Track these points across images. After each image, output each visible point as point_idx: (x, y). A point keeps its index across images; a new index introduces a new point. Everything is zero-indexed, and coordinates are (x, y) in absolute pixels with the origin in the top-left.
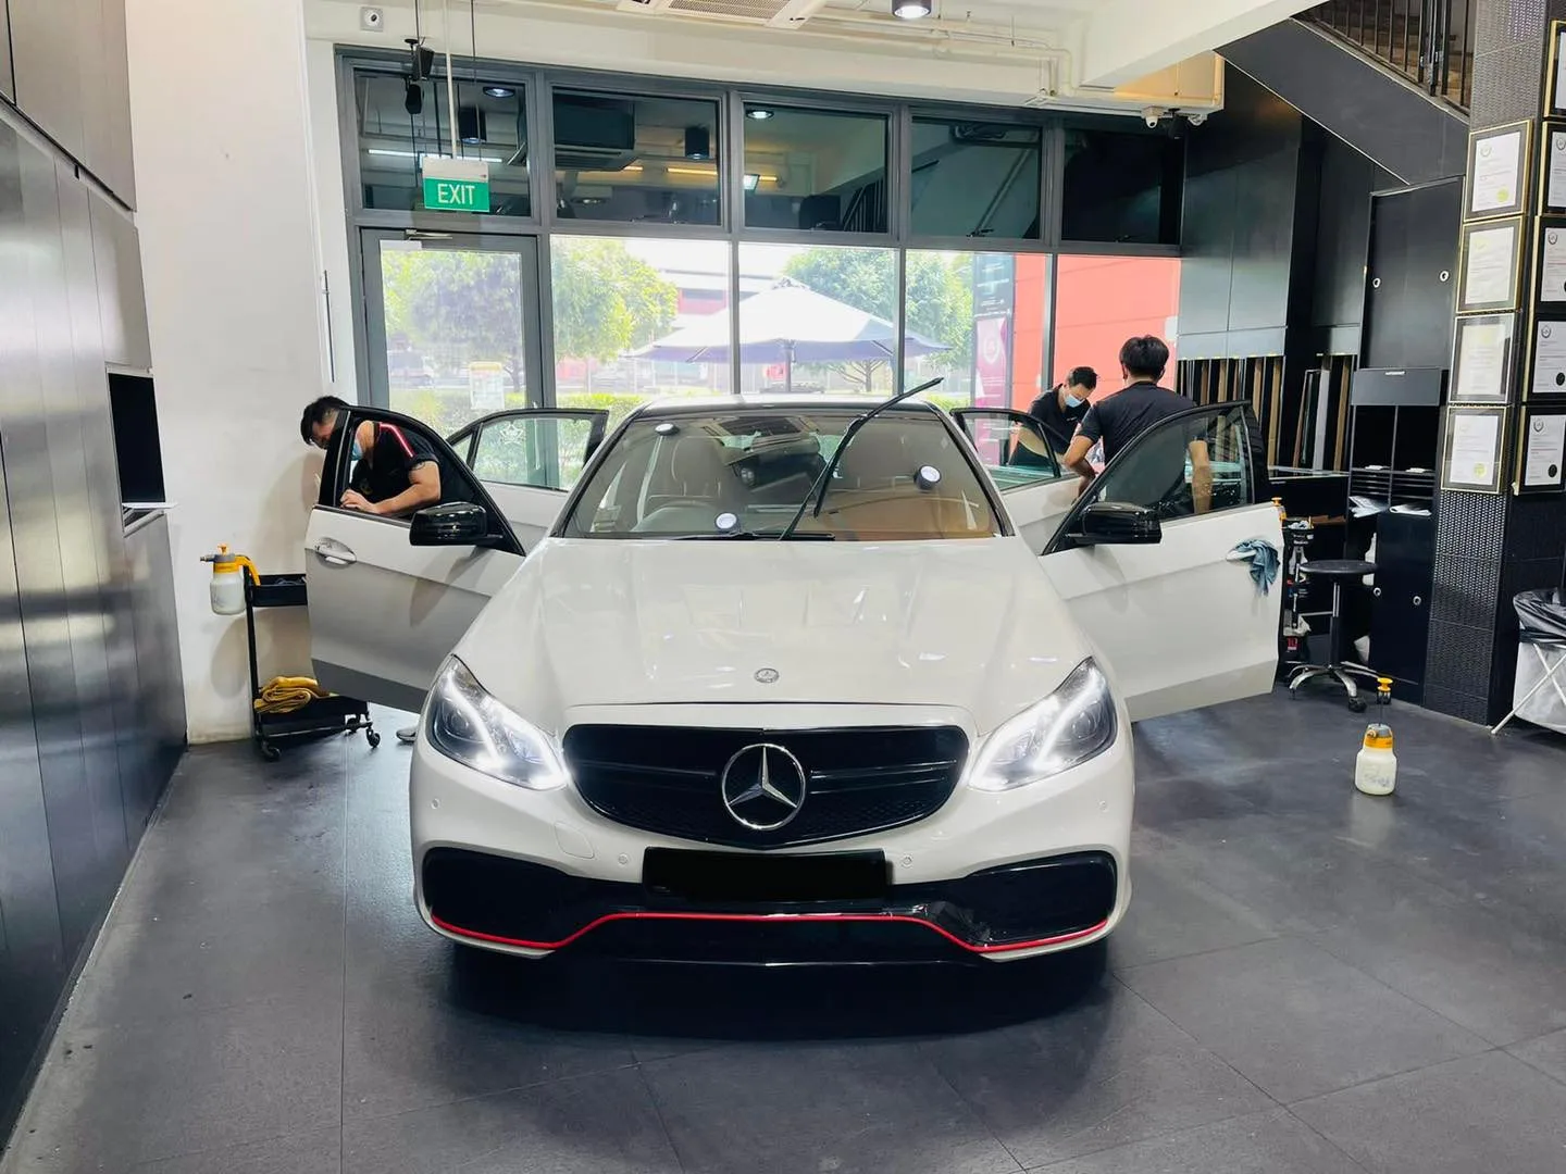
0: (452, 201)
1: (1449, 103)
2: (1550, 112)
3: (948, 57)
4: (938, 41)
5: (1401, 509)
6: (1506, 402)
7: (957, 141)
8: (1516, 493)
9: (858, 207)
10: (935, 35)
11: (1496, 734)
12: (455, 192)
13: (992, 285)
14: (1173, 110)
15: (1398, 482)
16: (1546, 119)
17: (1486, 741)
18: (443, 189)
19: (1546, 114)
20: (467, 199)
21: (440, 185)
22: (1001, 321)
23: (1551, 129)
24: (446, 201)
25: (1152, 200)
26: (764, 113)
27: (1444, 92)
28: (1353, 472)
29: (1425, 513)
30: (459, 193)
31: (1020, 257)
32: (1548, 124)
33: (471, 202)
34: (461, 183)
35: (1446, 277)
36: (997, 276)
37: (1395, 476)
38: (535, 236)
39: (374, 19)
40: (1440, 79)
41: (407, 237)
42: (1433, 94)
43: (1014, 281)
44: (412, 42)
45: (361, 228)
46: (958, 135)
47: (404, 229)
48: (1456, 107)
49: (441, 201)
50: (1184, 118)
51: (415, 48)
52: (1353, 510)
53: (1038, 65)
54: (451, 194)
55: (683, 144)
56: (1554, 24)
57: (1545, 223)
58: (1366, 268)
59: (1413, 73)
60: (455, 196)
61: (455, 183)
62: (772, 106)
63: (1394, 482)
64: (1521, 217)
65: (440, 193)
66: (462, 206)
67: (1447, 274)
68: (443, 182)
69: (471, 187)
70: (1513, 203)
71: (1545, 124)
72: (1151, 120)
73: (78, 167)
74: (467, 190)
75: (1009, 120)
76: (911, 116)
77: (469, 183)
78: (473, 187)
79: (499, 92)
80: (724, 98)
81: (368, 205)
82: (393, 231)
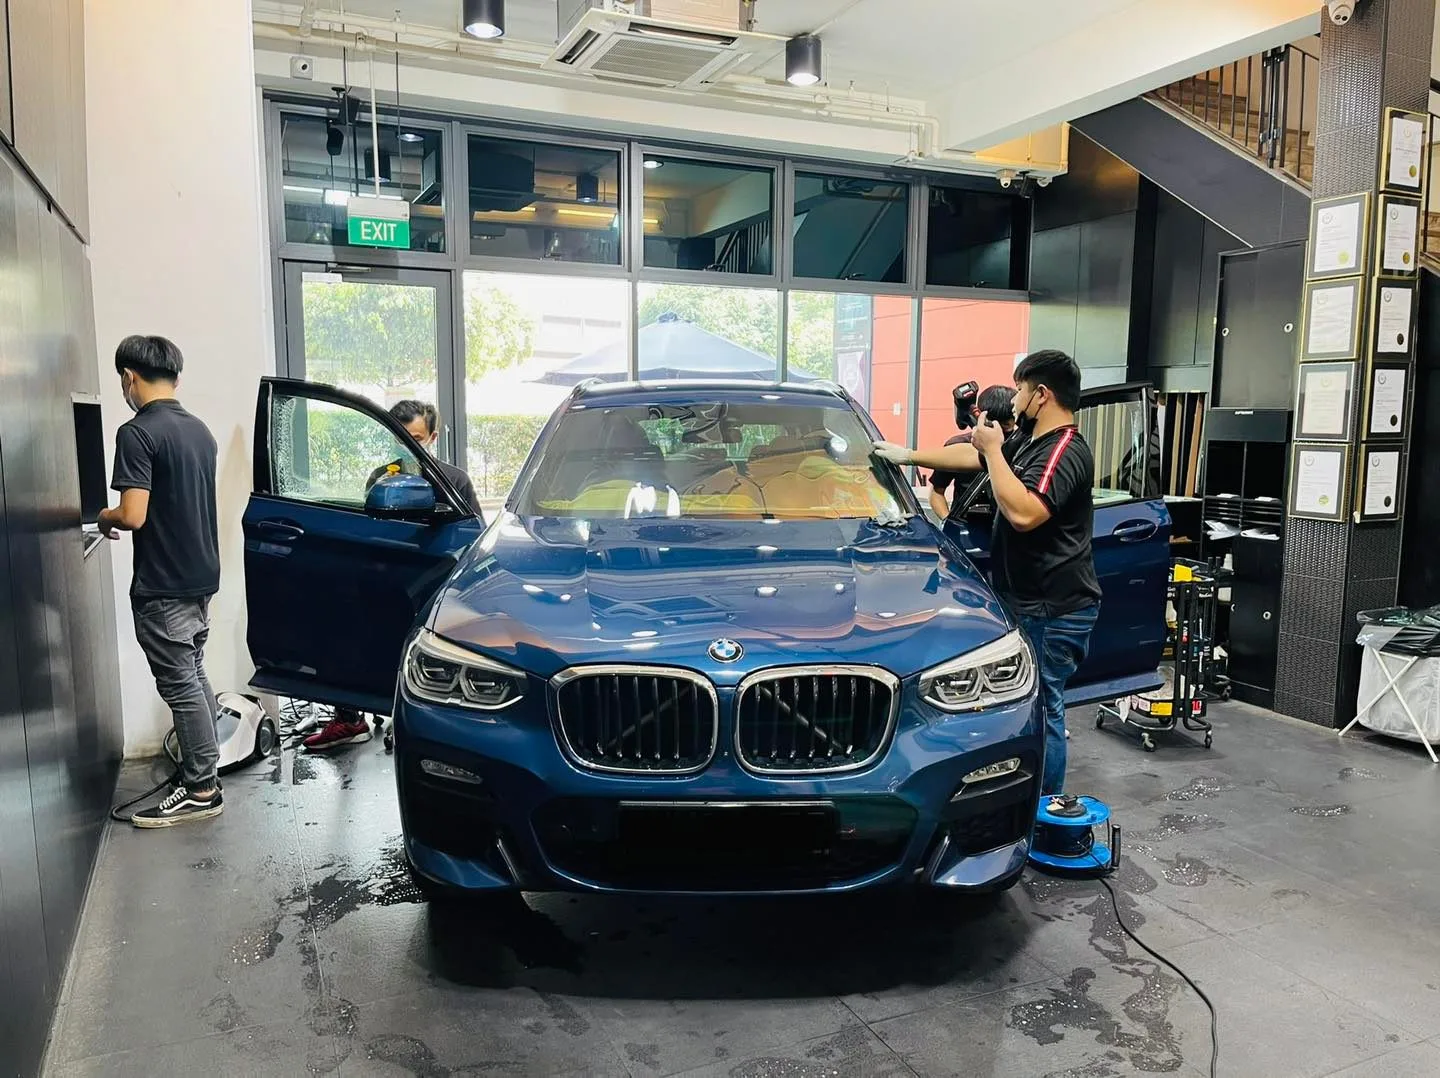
0: (374, 238)
1: (1286, 174)
2: (1386, 186)
3: (829, 119)
4: (821, 106)
5: (1251, 534)
6: (1347, 440)
7: (831, 193)
8: (1358, 521)
9: (732, 249)
10: (819, 100)
11: (1343, 736)
12: (377, 230)
13: (852, 321)
14: (1023, 173)
15: (1249, 509)
16: (1381, 192)
17: (1335, 742)
18: (366, 227)
19: (1382, 188)
20: (389, 236)
21: (363, 223)
22: (859, 355)
23: (1387, 201)
24: (369, 238)
25: (1003, 249)
27: (1282, 165)
28: (1206, 500)
29: (1273, 537)
30: (381, 232)
31: (877, 298)
32: (1385, 198)
33: (392, 239)
34: (384, 221)
35: (1291, 329)
36: (856, 313)
37: (1245, 503)
38: (450, 271)
39: (304, 67)
40: (1278, 153)
41: (327, 270)
42: (1271, 166)
43: (872, 319)
44: (338, 90)
45: (284, 260)
46: (831, 188)
47: (326, 263)
48: (1294, 179)
49: (364, 237)
50: (1034, 180)
51: (341, 96)
52: (1209, 533)
53: (910, 129)
54: (374, 232)
55: (574, 188)
56: (1388, 110)
57: (1382, 283)
58: (1215, 319)
59: (1254, 147)
60: (377, 233)
61: (377, 222)
62: (668, 157)
63: (1244, 508)
64: (1360, 277)
65: (363, 230)
66: (384, 242)
67: (1291, 326)
68: (366, 220)
69: (392, 226)
70: (1353, 265)
71: (1381, 196)
72: (1005, 181)
73: (51, 204)
74: (389, 228)
75: (880, 176)
76: (794, 170)
77: (392, 222)
78: (395, 225)
79: (410, 137)
80: (626, 149)
81: (290, 240)
82: (315, 264)
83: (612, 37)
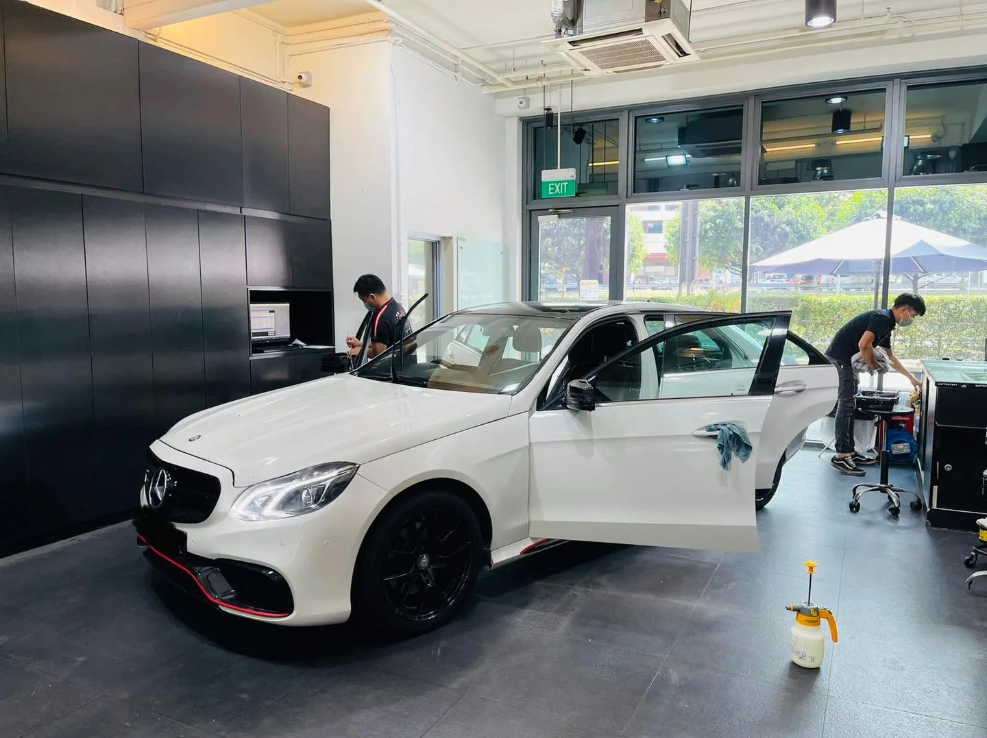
0: (556, 193)
12: (557, 187)
18: (552, 186)
20: (563, 191)
21: (550, 184)
24: (553, 193)
26: (840, 99)
30: (559, 188)
33: (565, 192)
34: (561, 182)
38: (618, 206)
41: (551, 213)
45: (531, 211)
49: (550, 193)
54: (555, 188)
60: (557, 189)
61: (557, 182)
62: (845, 93)
65: (550, 189)
66: (560, 194)
68: (551, 182)
69: (565, 184)
74: (563, 186)
76: (904, 87)
77: (565, 182)
78: (567, 183)
79: (654, 120)
80: (746, 103)
81: (535, 198)
82: (544, 211)
83: (571, 53)
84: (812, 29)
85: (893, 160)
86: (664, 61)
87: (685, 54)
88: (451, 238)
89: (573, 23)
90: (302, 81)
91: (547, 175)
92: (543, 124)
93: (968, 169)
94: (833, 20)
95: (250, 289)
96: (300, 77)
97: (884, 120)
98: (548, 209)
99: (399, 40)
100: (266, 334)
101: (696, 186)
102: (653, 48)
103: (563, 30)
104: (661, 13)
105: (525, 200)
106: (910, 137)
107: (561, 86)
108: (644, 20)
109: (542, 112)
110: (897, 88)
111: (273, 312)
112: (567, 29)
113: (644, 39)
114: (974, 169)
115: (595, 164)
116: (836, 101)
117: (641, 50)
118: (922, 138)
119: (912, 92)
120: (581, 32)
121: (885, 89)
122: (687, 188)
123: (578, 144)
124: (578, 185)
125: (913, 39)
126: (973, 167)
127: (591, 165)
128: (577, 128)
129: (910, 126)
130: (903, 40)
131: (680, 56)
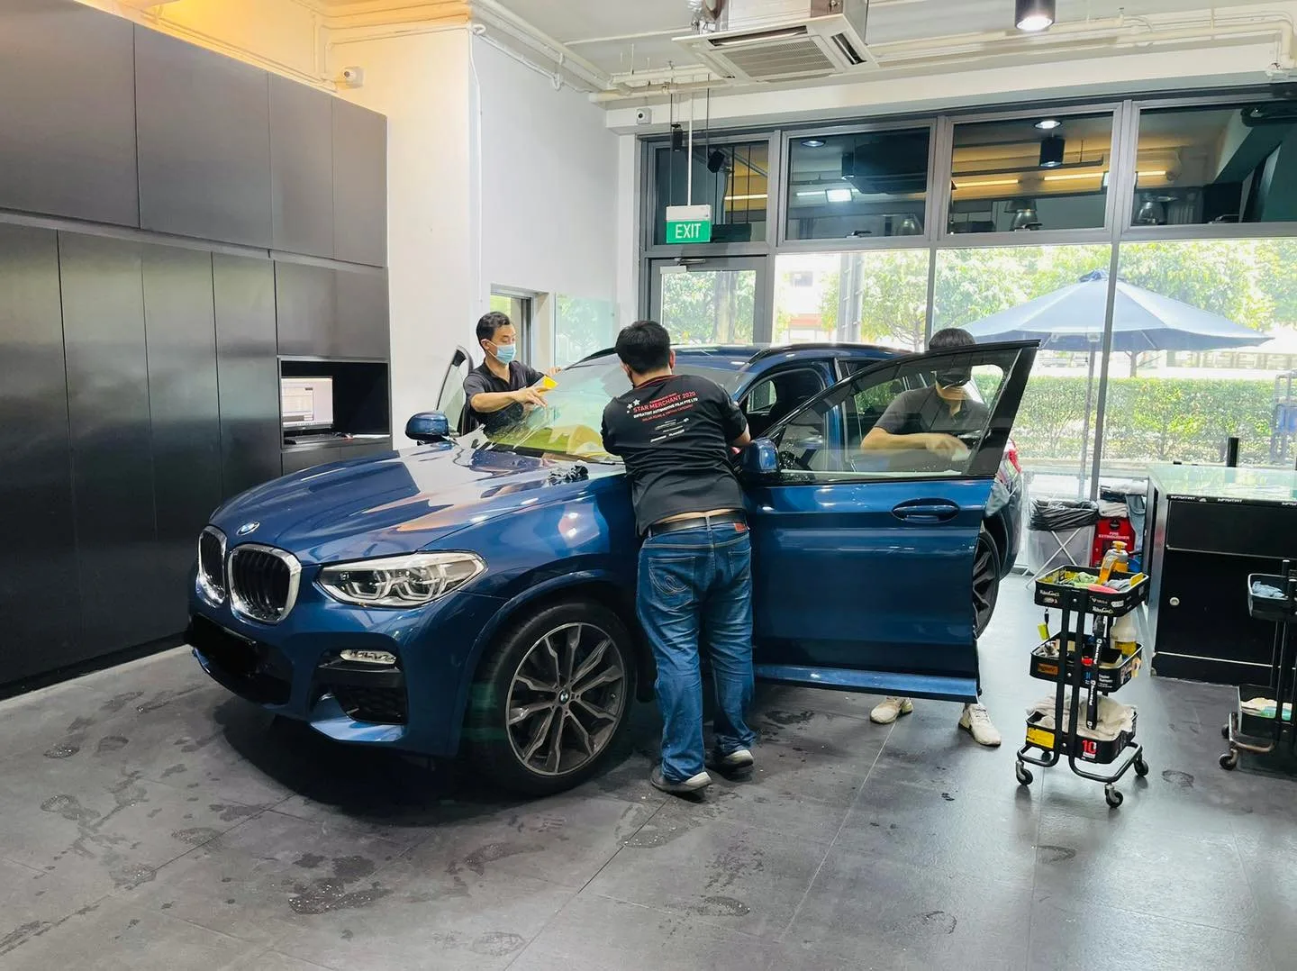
0: (684, 237)
12: (687, 230)
18: (679, 228)
20: (695, 234)
21: (677, 226)
24: (681, 237)
26: (1054, 123)
30: (690, 231)
33: (697, 236)
34: (692, 223)
38: (766, 255)
39: (640, 116)
41: (676, 264)
44: (675, 126)
45: (650, 259)
49: (677, 237)
51: (676, 130)
54: (684, 231)
60: (687, 232)
61: (687, 223)
62: (1060, 116)
65: (677, 231)
66: (691, 239)
68: (679, 223)
69: (698, 225)
73: (270, 251)
74: (695, 228)
77: (698, 222)
78: (700, 225)
79: (813, 143)
80: (934, 125)
81: (656, 243)
82: (668, 259)
83: (712, 54)
84: (1020, 32)
85: (1119, 204)
86: (833, 70)
87: (860, 61)
88: (546, 294)
89: (716, 13)
90: (350, 79)
91: (673, 213)
92: (669, 144)
93: (1213, 220)
94: (1051, 22)
95: (282, 359)
96: (347, 74)
97: (1109, 150)
98: (673, 258)
99: (481, 29)
100: (301, 419)
101: (867, 233)
102: (818, 51)
103: (702, 24)
104: (831, 6)
105: (644, 245)
106: (1139, 174)
107: (694, 95)
108: (809, 15)
109: (668, 130)
110: (1127, 112)
111: (311, 389)
112: (707, 23)
113: (808, 40)
114: (1222, 220)
115: (735, 198)
116: (1048, 125)
117: (804, 53)
118: (1155, 174)
119: (1145, 116)
120: (726, 26)
121: (1112, 112)
122: (856, 234)
123: (713, 171)
124: (713, 226)
125: (1149, 49)
126: (1221, 218)
127: (730, 198)
128: (712, 151)
129: (1143, 158)
130: (1138, 50)
131: (853, 63)
